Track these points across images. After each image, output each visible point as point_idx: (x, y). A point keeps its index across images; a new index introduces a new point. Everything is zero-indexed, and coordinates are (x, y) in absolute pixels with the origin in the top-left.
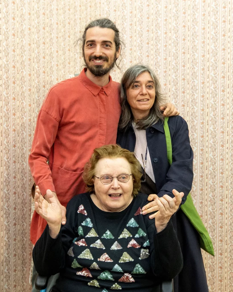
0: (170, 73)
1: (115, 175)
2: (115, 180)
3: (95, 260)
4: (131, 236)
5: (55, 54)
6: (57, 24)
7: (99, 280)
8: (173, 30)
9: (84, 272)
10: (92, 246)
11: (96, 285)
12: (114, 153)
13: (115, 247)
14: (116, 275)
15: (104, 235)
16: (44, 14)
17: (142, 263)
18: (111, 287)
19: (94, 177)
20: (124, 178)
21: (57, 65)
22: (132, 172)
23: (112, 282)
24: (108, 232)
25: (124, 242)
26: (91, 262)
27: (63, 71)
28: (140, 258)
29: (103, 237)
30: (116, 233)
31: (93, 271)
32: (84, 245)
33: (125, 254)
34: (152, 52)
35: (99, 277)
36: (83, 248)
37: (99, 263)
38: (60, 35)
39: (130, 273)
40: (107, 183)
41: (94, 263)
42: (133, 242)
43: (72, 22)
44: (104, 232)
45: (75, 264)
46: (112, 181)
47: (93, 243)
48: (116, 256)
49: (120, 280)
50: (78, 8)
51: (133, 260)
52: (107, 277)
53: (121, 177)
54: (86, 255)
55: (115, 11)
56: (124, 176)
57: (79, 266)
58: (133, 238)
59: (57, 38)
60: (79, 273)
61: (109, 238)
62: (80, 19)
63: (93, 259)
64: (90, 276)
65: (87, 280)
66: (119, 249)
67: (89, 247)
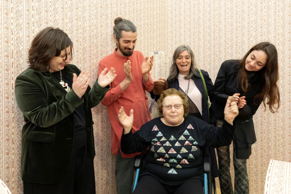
0: (206, 51)
1: (173, 105)
2: (173, 108)
3: (167, 153)
4: (186, 139)
5: (143, 41)
6: (144, 25)
7: (170, 163)
8: (208, 27)
9: (161, 159)
10: (164, 145)
11: (168, 166)
12: (172, 93)
13: (177, 144)
14: (178, 160)
15: (170, 138)
16: (137, 19)
17: (193, 153)
18: (176, 167)
19: (162, 106)
20: (178, 106)
21: (144, 47)
22: (183, 103)
23: (176, 164)
24: (172, 137)
25: (182, 142)
26: (165, 154)
27: (147, 51)
28: (191, 151)
29: (170, 140)
30: (177, 137)
31: (165, 159)
32: (160, 145)
33: (183, 148)
34: (196, 40)
35: (169, 162)
36: (159, 147)
37: (169, 154)
38: (146, 31)
39: (186, 158)
40: (169, 109)
41: (166, 155)
42: (187, 142)
43: (152, 24)
44: (170, 137)
45: (156, 155)
46: (171, 108)
47: (164, 143)
48: (178, 149)
49: (181, 163)
50: (155, 16)
51: (188, 152)
52: (174, 161)
53: (176, 106)
54: (162, 150)
55: (176, 17)
56: (178, 105)
57: (158, 156)
58: (187, 140)
59: (144, 32)
60: (158, 160)
61: (173, 140)
62: (156, 22)
63: (165, 152)
64: (164, 161)
65: (163, 164)
66: (179, 146)
67: (162, 146)
